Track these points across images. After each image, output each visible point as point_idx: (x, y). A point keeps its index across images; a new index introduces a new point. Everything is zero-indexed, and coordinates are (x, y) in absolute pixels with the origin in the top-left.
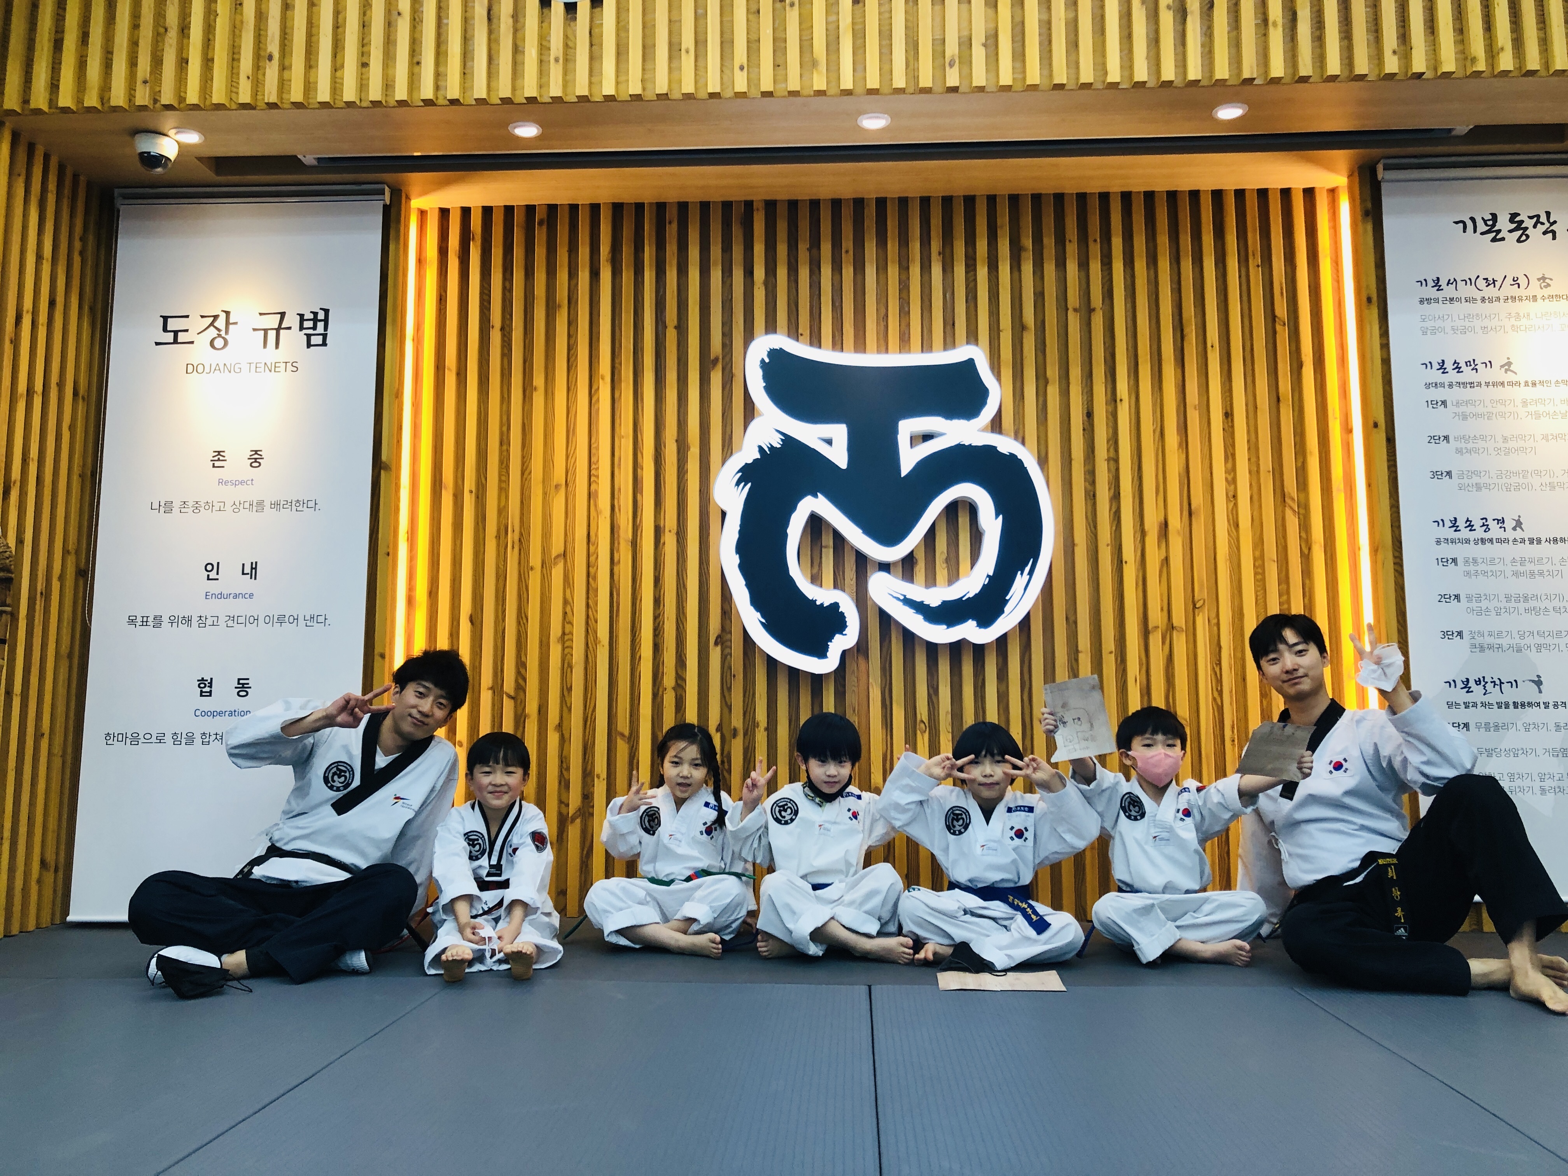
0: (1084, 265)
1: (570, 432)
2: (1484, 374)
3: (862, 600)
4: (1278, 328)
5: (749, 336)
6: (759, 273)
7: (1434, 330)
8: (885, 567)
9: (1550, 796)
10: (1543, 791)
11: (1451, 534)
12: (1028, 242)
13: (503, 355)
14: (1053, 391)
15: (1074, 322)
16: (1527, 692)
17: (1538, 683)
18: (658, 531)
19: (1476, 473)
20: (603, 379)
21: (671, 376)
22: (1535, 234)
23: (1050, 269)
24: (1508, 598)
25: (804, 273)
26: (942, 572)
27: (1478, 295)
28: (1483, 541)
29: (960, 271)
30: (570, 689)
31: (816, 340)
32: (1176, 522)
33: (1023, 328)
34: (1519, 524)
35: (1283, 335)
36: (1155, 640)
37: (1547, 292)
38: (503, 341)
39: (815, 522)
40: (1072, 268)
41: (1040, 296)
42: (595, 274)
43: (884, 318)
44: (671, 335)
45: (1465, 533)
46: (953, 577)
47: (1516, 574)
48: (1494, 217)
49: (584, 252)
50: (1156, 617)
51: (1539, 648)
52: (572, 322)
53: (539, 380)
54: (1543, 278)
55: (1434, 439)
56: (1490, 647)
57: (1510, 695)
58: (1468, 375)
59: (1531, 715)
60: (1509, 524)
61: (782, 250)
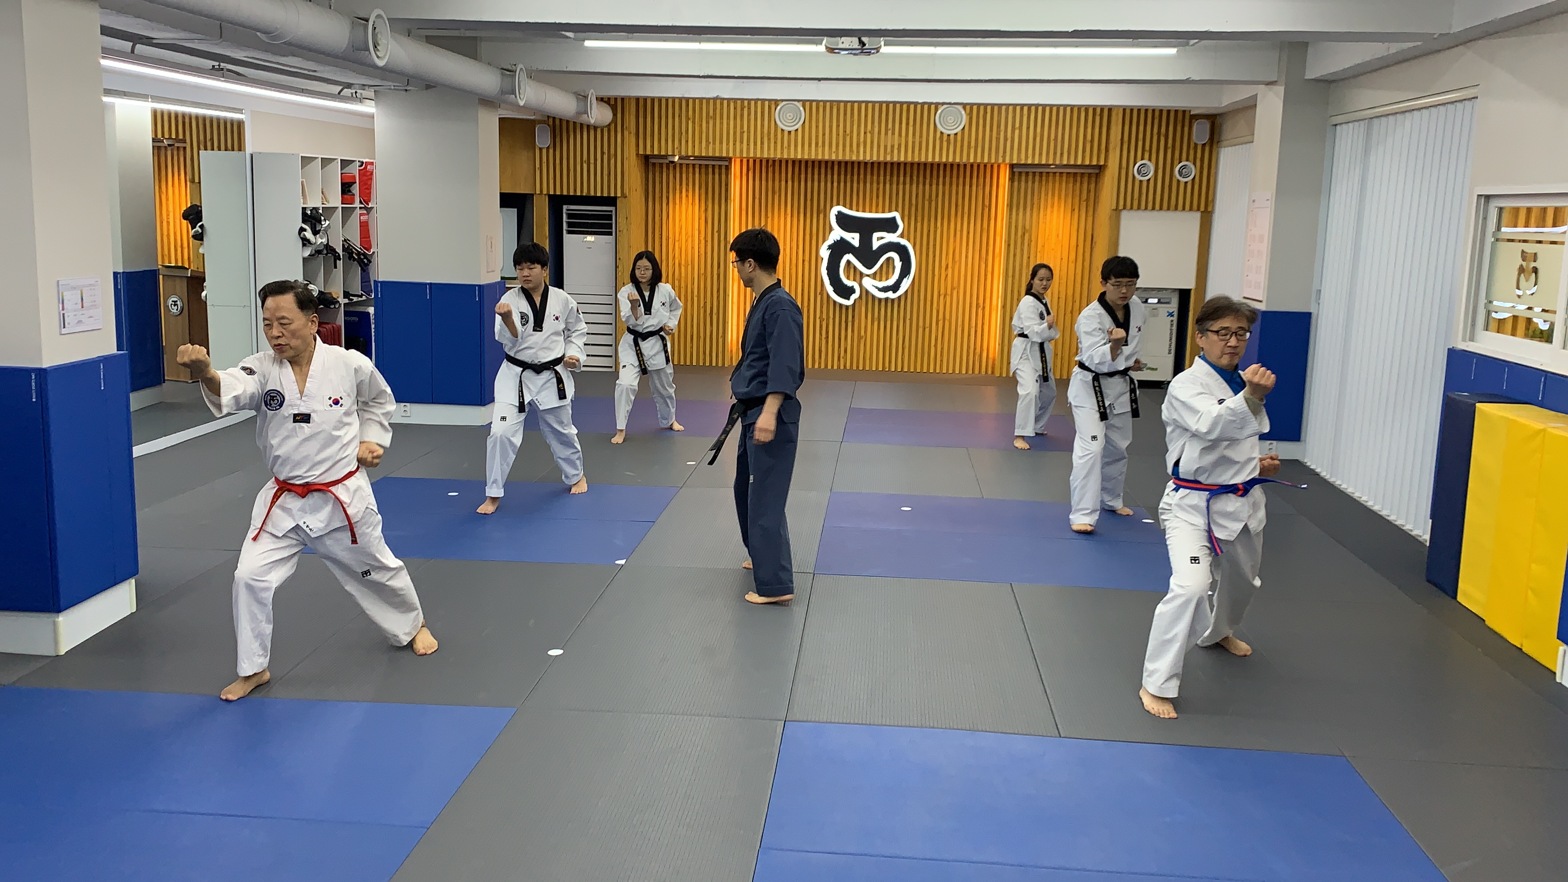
0: (931, 185)
3: (861, 285)
4: (985, 208)
5: (831, 207)
6: (835, 184)
8: (868, 276)
12: (915, 178)
14: (919, 224)
15: (926, 203)
18: (803, 261)
21: (808, 215)
23: (921, 186)
25: (849, 184)
26: (884, 278)
29: (894, 187)
31: (851, 209)
32: (950, 264)
33: (912, 206)
35: (987, 210)
36: (942, 298)
39: (849, 262)
40: (927, 185)
41: (917, 194)
42: (786, 182)
43: (871, 202)
44: (809, 202)
49: (784, 174)
50: (943, 290)
53: (770, 214)
61: (842, 177)
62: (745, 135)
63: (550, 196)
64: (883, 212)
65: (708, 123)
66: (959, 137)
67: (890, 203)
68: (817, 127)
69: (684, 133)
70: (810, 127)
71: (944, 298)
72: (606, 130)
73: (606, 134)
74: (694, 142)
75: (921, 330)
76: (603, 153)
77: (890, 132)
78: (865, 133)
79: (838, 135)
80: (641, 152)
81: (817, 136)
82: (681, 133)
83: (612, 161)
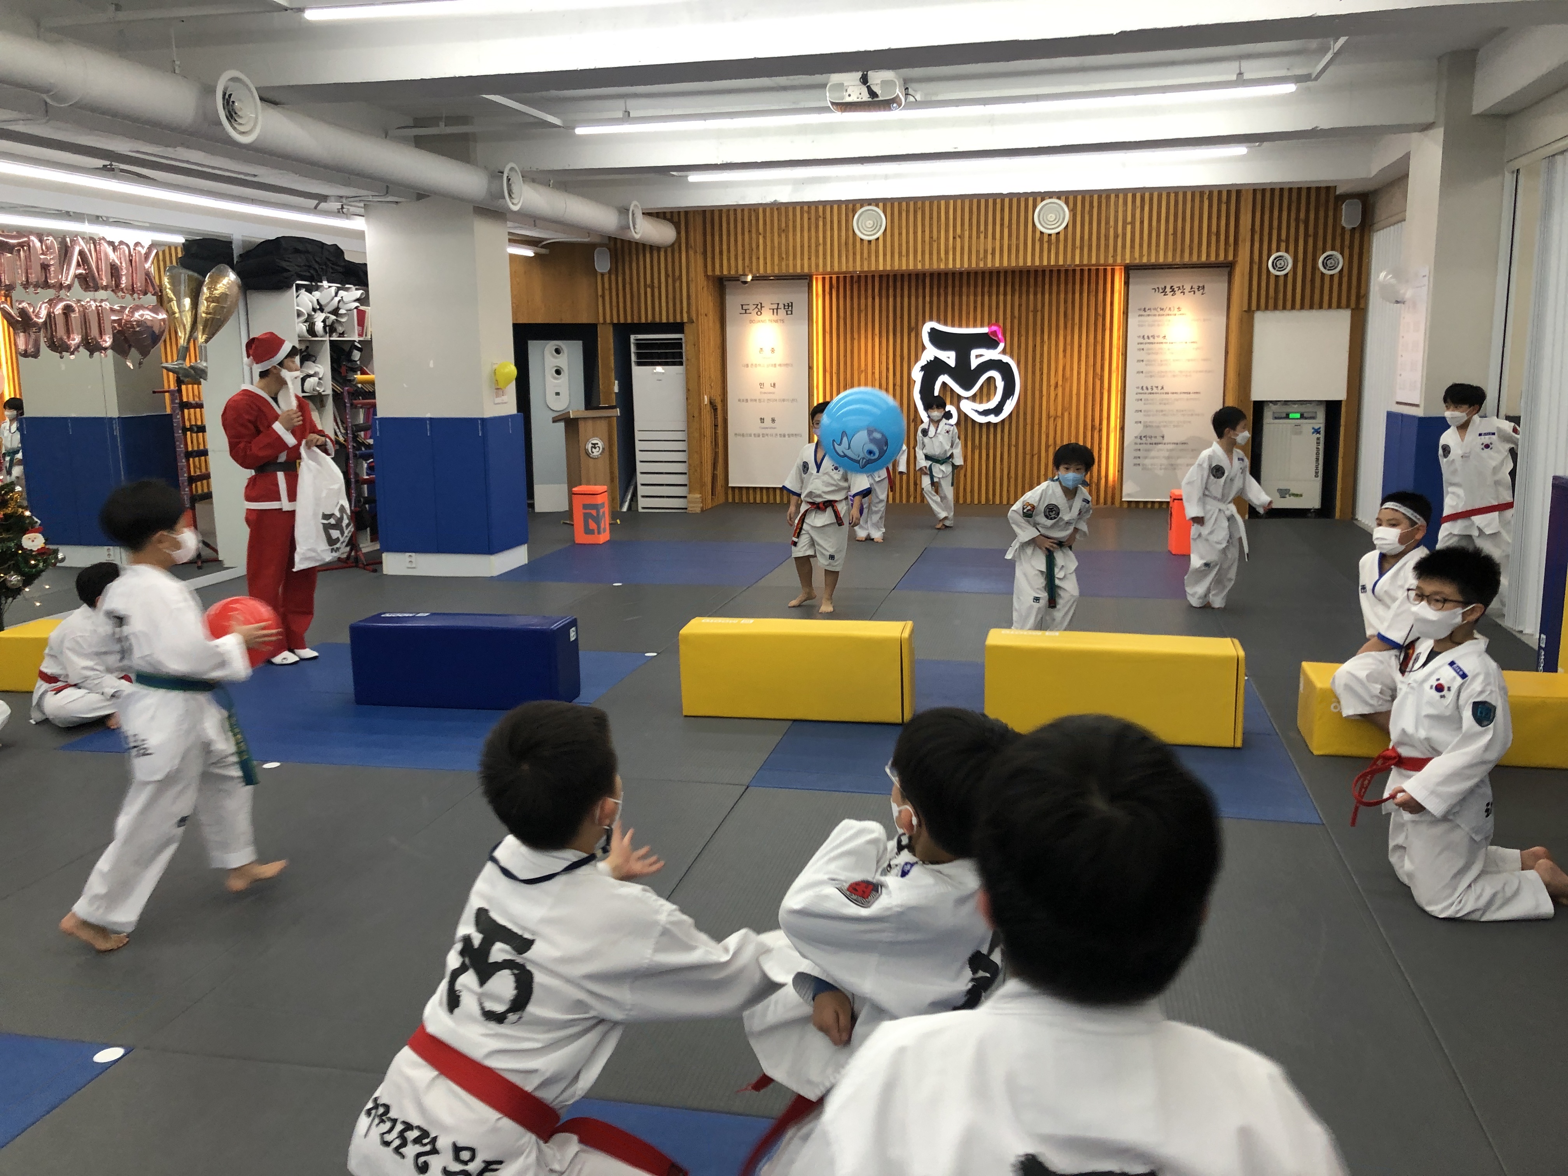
2: (1157, 340)
3: (958, 409)
4: (1099, 317)
7: (1142, 326)
9: (1163, 471)
10: (1161, 469)
11: (1141, 391)
12: (1017, 287)
14: (1023, 339)
15: (1031, 315)
16: (1159, 440)
17: (1163, 437)
19: (1151, 372)
21: (898, 335)
22: (1178, 293)
23: (1024, 297)
24: (1157, 411)
26: (985, 399)
27: (1157, 314)
28: (1150, 393)
29: (994, 298)
31: (946, 324)
32: (1060, 383)
33: (1015, 317)
34: (1162, 388)
36: (1052, 420)
37: (1180, 312)
39: (944, 385)
40: (1031, 297)
41: (1020, 305)
42: (873, 299)
43: (968, 313)
45: (1145, 391)
46: (988, 400)
47: (1160, 404)
48: (1165, 287)
49: (870, 292)
50: (1052, 413)
51: (1165, 426)
52: (866, 315)
53: (856, 336)
54: (1179, 308)
55: (1138, 361)
56: (1150, 426)
57: (1154, 440)
58: (1151, 340)
59: (1160, 446)
60: (1160, 388)
61: (935, 291)
62: (821, 248)
63: (614, 325)
65: (780, 236)
66: (1062, 237)
67: (990, 316)
68: (900, 234)
69: (755, 249)
70: (892, 235)
71: (1054, 420)
72: (669, 250)
73: (669, 255)
74: (765, 259)
75: (1028, 457)
76: (667, 276)
77: (982, 236)
78: (954, 238)
79: (923, 241)
80: (710, 273)
81: (900, 245)
82: (751, 250)
83: (677, 284)
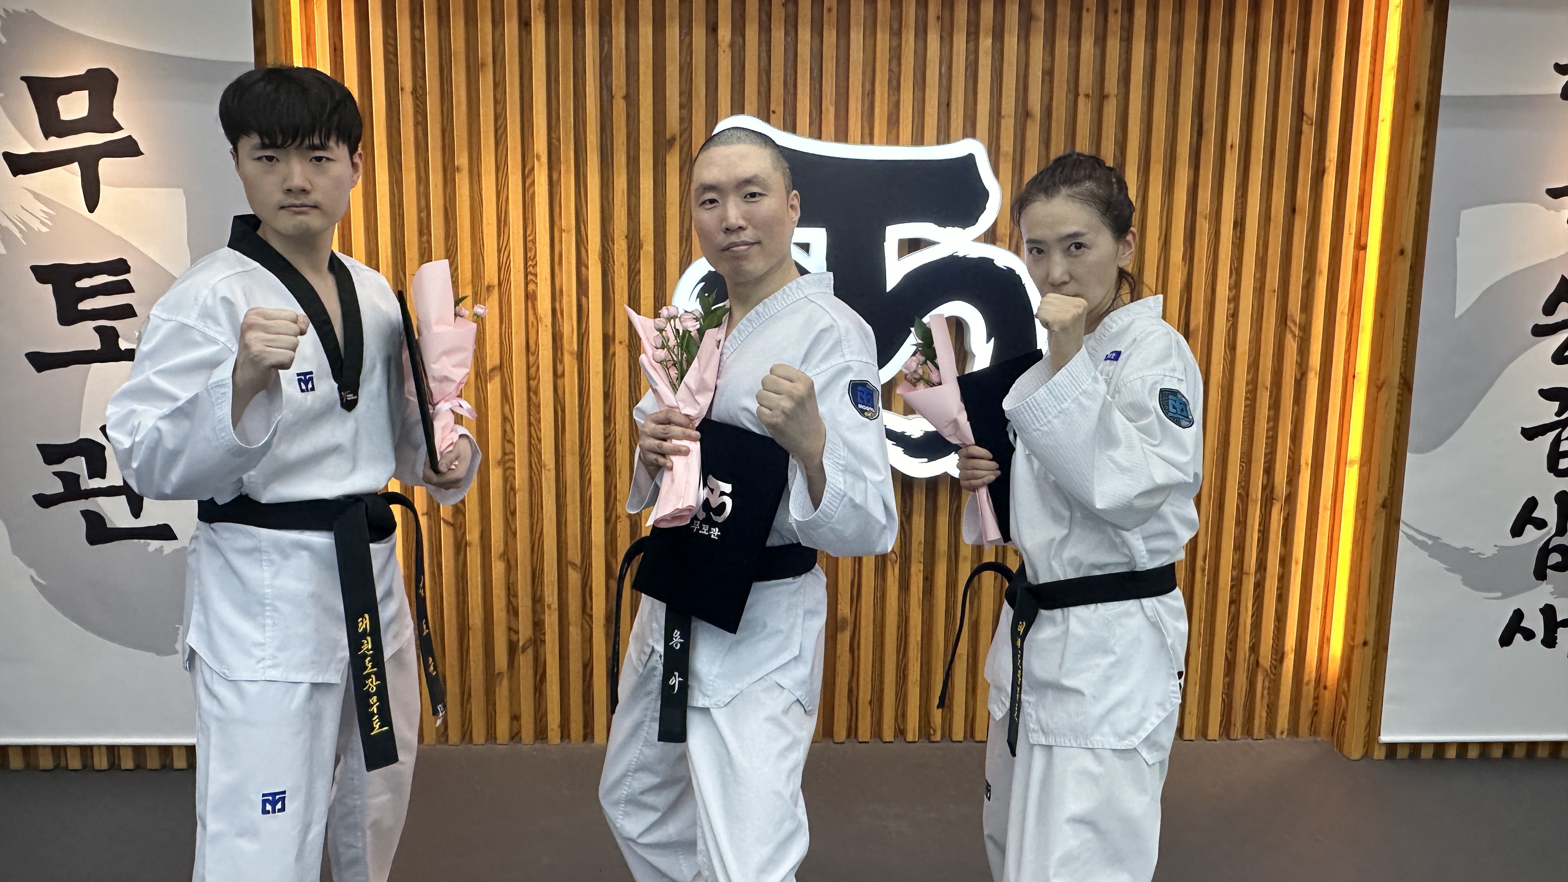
0: (1101, 41)
1: (502, 222)
4: (1305, 127)
5: (712, 117)
6: (725, 33)
12: (1040, 9)
13: (416, 124)
15: (1084, 111)
18: (607, 341)
20: (539, 159)
21: (620, 160)
23: (1062, 43)
25: (778, 35)
29: (960, 39)
30: (514, 513)
33: (1027, 114)
35: (1309, 136)
38: (416, 106)
41: (1048, 76)
42: (525, 25)
43: (869, 95)
44: (619, 107)
52: (499, 85)
53: (462, 159)
61: (752, 3)
64: (918, 140)
67: (946, 105)
